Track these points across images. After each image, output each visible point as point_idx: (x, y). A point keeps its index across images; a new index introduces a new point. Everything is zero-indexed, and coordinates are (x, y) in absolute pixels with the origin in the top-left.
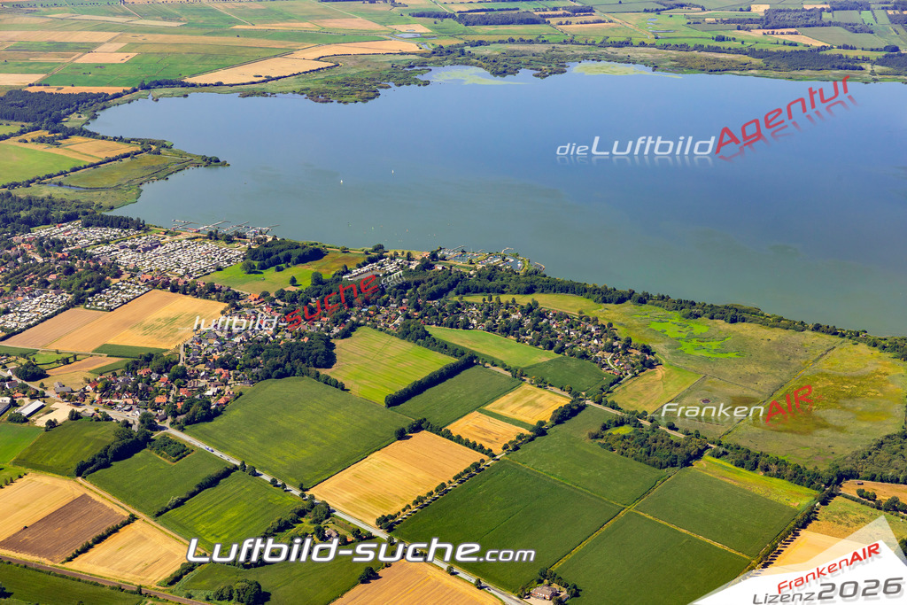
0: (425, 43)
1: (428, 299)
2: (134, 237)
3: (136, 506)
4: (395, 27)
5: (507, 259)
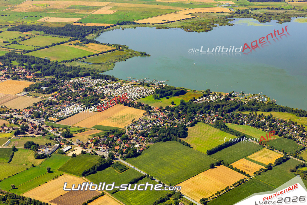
0: (233, 9)
1: (227, 112)
2: (111, 83)
4: (221, 2)
5: (261, 97)
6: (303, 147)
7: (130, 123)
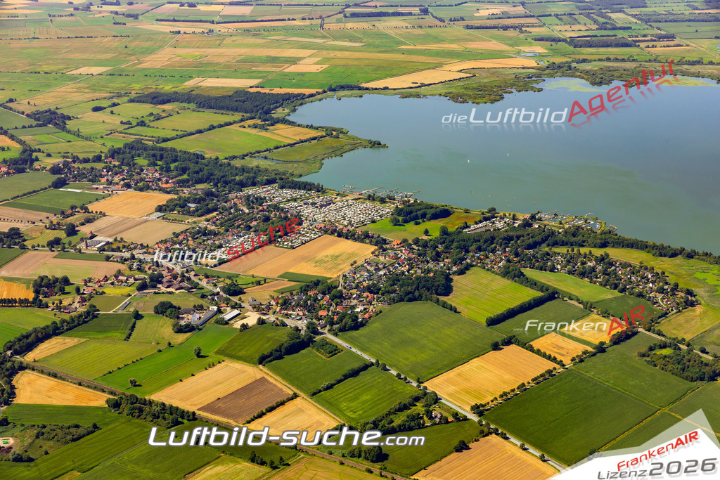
0: (542, 61)
1: (526, 249)
2: (315, 196)
3: (298, 387)
4: (520, 48)
5: (589, 221)
6: (663, 312)
7: (346, 268)
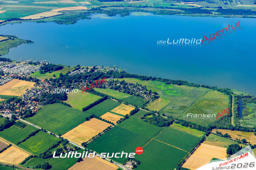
0: (89, 7)
1: (93, 80)
2: (8, 64)
3: (11, 142)
4: (80, 2)
5: (115, 68)
6: (147, 101)
7: (25, 92)
